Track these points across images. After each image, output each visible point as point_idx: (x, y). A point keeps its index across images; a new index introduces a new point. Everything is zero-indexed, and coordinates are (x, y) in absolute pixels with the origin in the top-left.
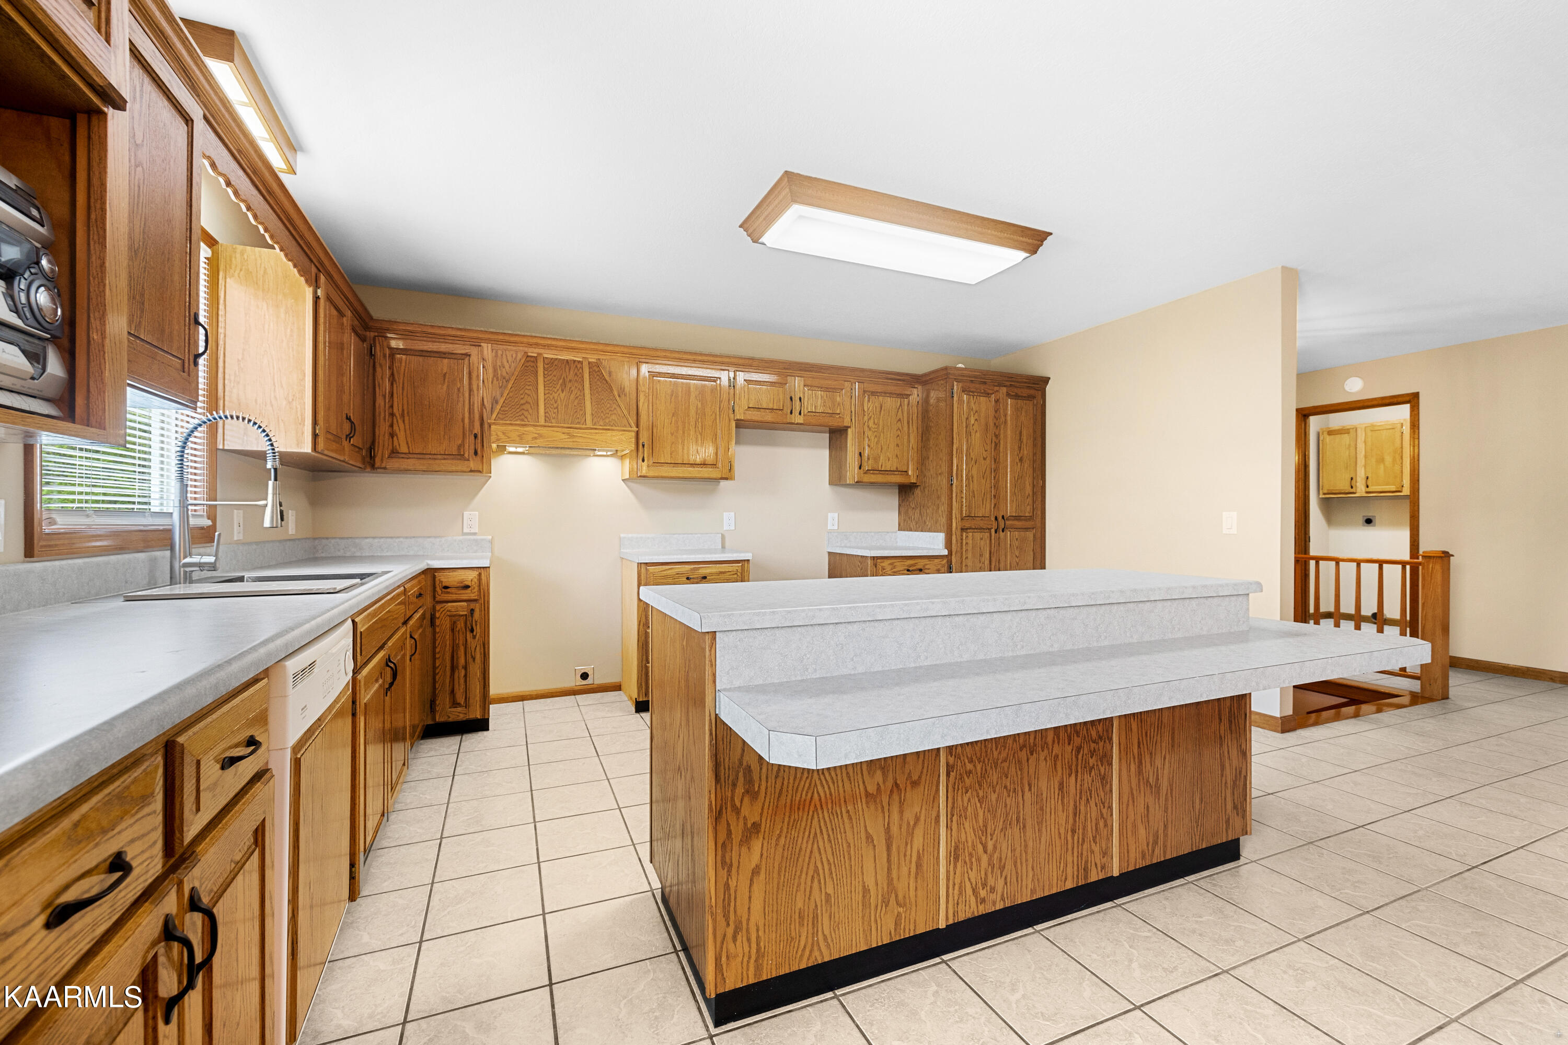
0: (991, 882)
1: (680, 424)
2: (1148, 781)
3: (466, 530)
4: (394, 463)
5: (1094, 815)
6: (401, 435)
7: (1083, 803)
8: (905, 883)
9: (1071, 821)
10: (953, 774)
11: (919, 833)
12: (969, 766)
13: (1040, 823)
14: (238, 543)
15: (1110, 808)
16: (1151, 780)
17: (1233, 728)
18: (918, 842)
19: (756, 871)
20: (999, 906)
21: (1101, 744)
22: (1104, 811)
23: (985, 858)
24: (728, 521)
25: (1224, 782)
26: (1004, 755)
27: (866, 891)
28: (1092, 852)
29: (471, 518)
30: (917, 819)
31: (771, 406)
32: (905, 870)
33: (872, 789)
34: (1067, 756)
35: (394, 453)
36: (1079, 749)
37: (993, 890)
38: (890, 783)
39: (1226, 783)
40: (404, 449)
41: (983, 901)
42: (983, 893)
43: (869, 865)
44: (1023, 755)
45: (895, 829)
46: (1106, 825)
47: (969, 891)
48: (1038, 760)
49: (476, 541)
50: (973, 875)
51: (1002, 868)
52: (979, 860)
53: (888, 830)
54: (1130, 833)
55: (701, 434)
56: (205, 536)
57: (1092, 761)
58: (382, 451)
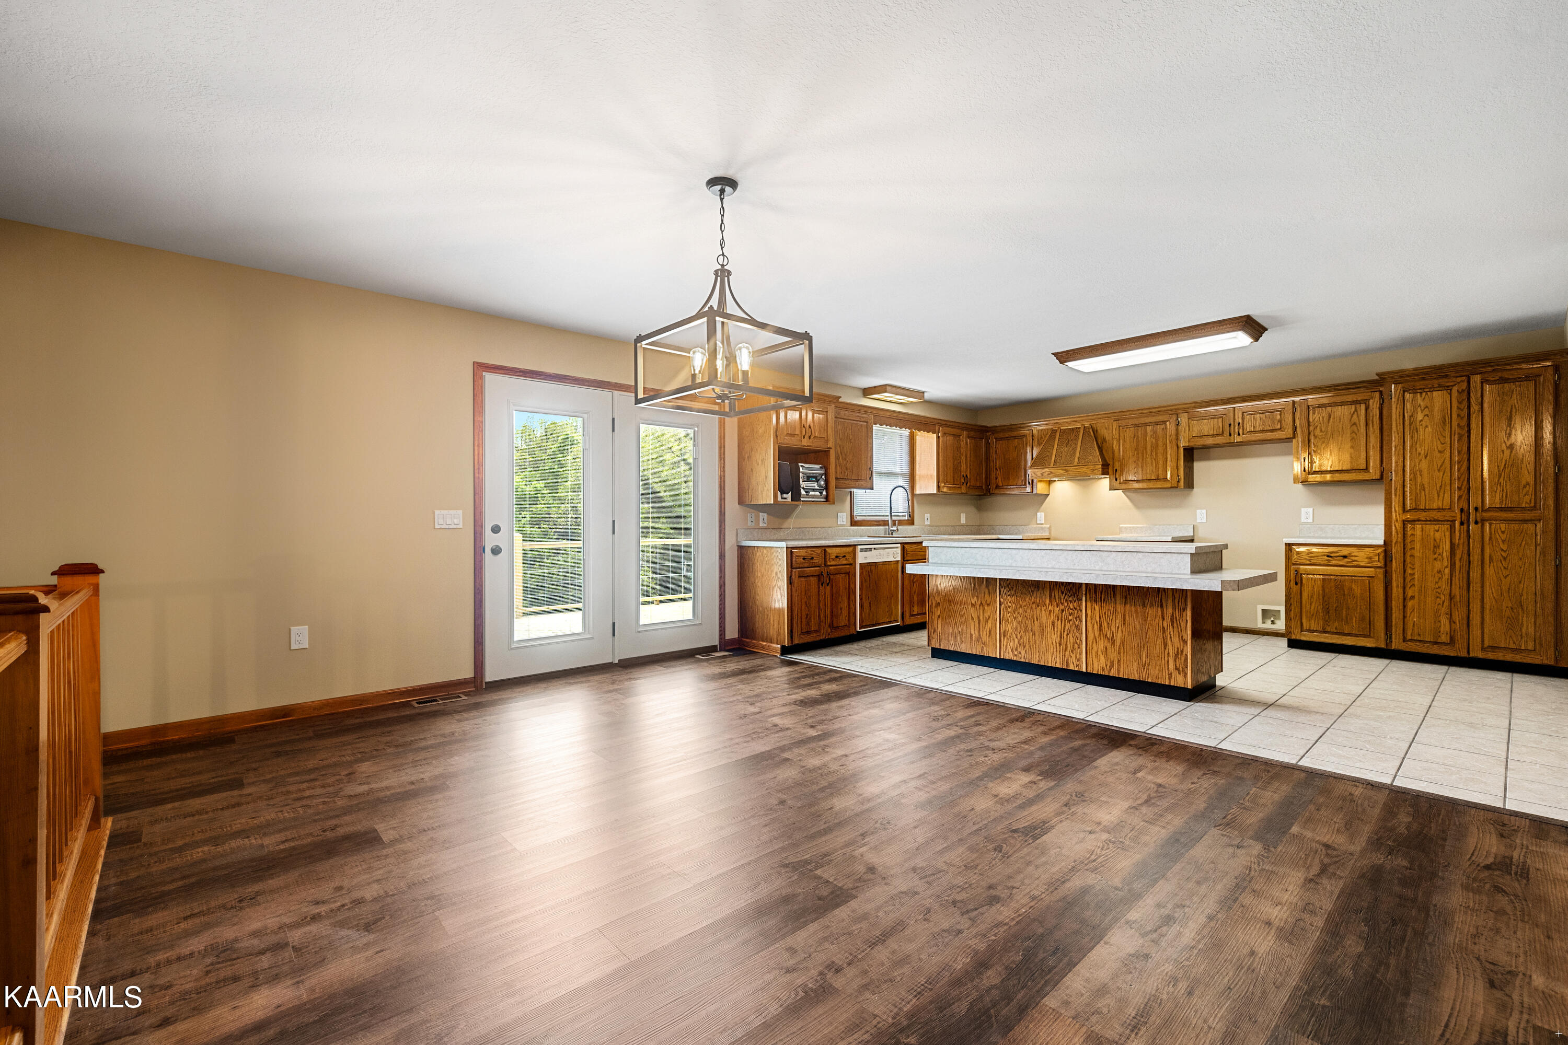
0: (1019, 650)
1: (1140, 455)
2: (1106, 635)
3: (1038, 522)
4: (997, 491)
5: (1072, 641)
6: (1000, 479)
7: (1065, 633)
8: (985, 637)
9: (1059, 639)
10: (1003, 606)
11: (990, 622)
12: (1010, 604)
13: (1042, 635)
14: (927, 525)
15: (1081, 640)
16: (1108, 636)
17: (1175, 625)
18: (990, 625)
19: (939, 617)
20: (1023, 660)
21: (1076, 612)
22: (1078, 641)
23: (1016, 640)
24: (1201, 516)
25: (1166, 653)
26: (1024, 604)
27: (971, 635)
28: (1071, 657)
29: (1041, 516)
30: (989, 617)
31: (1211, 433)
32: (985, 633)
33: (973, 602)
34: (1057, 612)
35: (997, 487)
36: (1063, 611)
37: (1020, 653)
38: (979, 602)
39: (1168, 653)
40: (1001, 484)
41: (1016, 655)
42: (1016, 653)
43: (972, 627)
44: (1034, 606)
45: (981, 618)
46: (1079, 648)
47: (1010, 650)
48: (1041, 610)
49: (1042, 528)
50: (1011, 644)
51: (1024, 647)
52: (1014, 640)
53: (979, 617)
54: (1094, 656)
55: (1155, 460)
56: (911, 522)
57: (1070, 618)
58: (993, 486)
